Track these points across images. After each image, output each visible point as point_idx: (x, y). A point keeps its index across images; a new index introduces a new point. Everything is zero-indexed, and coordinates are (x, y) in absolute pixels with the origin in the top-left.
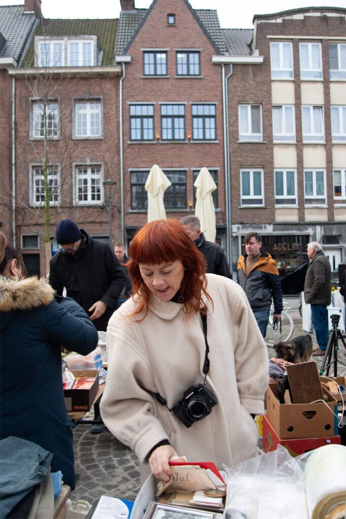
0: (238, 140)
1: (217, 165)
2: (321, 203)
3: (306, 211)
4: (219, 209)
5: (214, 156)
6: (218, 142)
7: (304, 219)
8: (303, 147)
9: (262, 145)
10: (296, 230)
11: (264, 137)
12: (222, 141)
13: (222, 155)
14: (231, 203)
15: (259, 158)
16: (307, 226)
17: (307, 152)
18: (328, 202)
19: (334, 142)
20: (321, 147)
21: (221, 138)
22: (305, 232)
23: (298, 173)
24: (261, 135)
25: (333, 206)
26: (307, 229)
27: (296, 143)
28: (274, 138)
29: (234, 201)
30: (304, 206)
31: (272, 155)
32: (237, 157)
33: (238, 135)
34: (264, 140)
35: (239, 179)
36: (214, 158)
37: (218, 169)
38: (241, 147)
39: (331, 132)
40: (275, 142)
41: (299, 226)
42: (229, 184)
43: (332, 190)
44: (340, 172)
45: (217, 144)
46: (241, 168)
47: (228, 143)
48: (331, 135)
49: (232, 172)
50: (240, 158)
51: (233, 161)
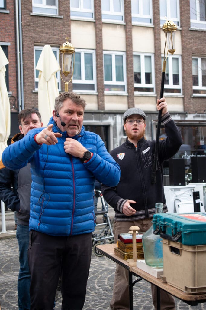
0: (31, 11)
1: (7, 40)
2: (121, 91)
3: (106, 98)
4: (11, 93)
5: (3, 28)
6: (8, 12)
7: (104, 107)
8: (102, 26)
9: (58, 20)
10: (95, 119)
11: (60, 11)
12: (13, 12)
13: (13, 28)
14: (24, 86)
15: (55, 35)
16: (107, 115)
17: (106, 32)
18: (128, 89)
19: (134, 23)
20: (121, 28)
21: (10, 7)
22: (104, 122)
23: (97, 55)
24: (56, 8)
25: (133, 94)
26: (107, 119)
27: (94, 21)
28: (71, 13)
29: (28, 84)
30: (103, 92)
31: (70, 33)
32: (30, 31)
33: (31, 5)
34: (60, 14)
35: (33, 58)
36: (3, 31)
37: (9, 44)
38: (35, 20)
39: (131, 13)
40: (72, 17)
41: (98, 115)
42: (22, 63)
44: (139, 56)
45: (7, 14)
46: (35, 45)
47: (20, 15)
48: (131, 15)
49: (25, 49)
50: (34, 33)
51: (27, 36)
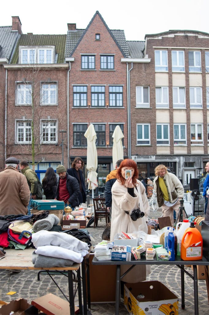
0: (136, 107)
1: (123, 121)
2: (184, 144)
3: (175, 148)
4: (124, 147)
5: (122, 116)
6: (124, 108)
7: (173, 153)
8: (173, 111)
9: (150, 110)
10: (169, 159)
11: (150, 105)
12: (126, 107)
13: (126, 116)
14: (131, 143)
15: (148, 117)
16: (175, 157)
17: (175, 114)
18: (187, 142)
19: (191, 108)
20: (184, 111)
21: (125, 105)
22: (174, 160)
23: (170, 126)
24: (149, 104)
25: (190, 145)
26: (175, 159)
27: (169, 108)
28: (156, 106)
29: (133, 142)
30: (173, 145)
31: (155, 115)
32: (134, 116)
33: (136, 104)
34: (150, 107)
35: (136, 129)
36: (121, 117)
37: (124, 123)
38: (137, 110)
39: (189, 103)
40: (157, 108)
41: (170, 157)
42: (130, 132)
43: (190, 136)
44: (194, 125)
45: (124, 109)
46: (137, 123)
47: (130, 109)
48: (189, 104)
49: (132, 125)
50: (137, 117)
51: (133, 119)
